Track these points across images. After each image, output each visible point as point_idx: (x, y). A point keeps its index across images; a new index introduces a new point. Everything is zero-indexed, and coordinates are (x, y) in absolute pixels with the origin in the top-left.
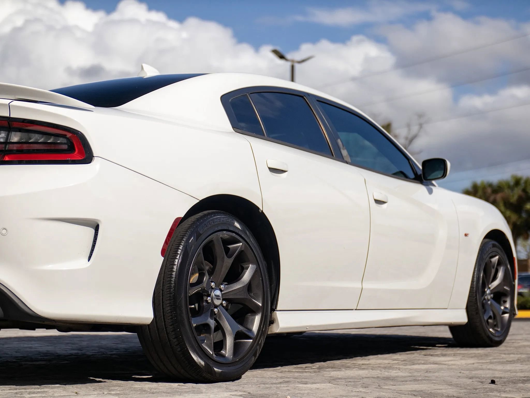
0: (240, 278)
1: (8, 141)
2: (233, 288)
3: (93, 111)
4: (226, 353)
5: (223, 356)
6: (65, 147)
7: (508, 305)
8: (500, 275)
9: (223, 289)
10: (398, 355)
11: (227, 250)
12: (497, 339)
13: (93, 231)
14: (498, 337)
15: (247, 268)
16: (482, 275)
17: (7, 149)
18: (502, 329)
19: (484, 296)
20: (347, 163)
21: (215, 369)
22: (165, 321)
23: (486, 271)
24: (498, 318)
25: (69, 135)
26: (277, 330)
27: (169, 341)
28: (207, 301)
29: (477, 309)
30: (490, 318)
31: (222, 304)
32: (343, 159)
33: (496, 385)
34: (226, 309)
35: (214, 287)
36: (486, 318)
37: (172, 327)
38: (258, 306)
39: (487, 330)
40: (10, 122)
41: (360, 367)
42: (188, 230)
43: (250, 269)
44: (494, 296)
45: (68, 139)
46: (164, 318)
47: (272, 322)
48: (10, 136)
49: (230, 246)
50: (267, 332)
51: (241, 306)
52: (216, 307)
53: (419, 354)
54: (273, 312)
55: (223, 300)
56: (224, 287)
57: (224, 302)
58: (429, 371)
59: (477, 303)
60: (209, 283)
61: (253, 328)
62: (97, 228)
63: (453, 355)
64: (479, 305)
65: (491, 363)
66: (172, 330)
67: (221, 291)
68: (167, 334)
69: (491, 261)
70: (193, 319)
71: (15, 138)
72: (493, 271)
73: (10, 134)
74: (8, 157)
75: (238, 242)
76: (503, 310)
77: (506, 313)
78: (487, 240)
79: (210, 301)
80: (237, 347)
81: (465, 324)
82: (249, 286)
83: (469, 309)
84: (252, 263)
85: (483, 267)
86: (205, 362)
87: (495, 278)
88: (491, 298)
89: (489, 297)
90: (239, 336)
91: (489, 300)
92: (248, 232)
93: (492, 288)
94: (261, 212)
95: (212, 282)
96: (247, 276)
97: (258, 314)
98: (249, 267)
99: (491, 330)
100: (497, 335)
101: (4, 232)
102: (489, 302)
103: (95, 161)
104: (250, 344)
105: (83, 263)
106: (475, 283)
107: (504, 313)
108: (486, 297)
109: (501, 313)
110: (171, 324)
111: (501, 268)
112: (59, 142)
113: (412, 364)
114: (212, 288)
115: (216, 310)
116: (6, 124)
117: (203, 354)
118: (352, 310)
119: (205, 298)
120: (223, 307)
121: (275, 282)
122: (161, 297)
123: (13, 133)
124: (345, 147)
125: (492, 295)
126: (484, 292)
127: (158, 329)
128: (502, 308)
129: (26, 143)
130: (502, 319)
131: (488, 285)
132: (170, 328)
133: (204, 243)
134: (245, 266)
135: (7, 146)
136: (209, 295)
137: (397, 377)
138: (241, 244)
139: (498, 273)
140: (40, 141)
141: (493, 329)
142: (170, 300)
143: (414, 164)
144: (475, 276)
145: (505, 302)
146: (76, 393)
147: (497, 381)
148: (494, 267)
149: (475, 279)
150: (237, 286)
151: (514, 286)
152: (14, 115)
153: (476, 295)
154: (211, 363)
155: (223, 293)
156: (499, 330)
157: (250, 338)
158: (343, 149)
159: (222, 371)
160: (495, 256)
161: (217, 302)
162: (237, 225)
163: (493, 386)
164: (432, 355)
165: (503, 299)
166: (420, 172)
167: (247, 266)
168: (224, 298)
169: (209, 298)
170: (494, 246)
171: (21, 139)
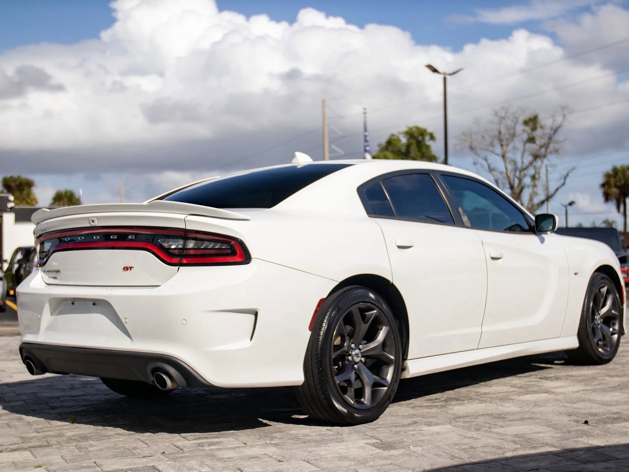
0: (375, 338)
1: (185, 247)
2: (369, 346)
3: (249, 220)
4: (365, 400)
5: (362, 403)
6: (229, 251)
7: (617, 327)
8: (609, 303)
9: (361, 348)
10: (518, 378)
11: (364, 318)
12: (606, 358)
13: (253, 317)
14: (608, 355)
15: (381, 329)
16: (591, 305)
17: (184, 254)
18: (611, 349)
19: (595, 321)
20: (467, 227)
21: (355, 415)
22: (314, 381)
23: (596, 301)
24: (608, 339)
25: (233, 243)
26: (408, 376)
27: (318, 395)
28: (348, 360)
29: (587, 334)
30: (600, 340)
31: (361, 361)
32: (464, 225)
33: (588, 425)
34: (365, 363)
35: (354, 347)
36: (595, 341)
37: (319, 385)
38: (391, 359)
39: (596, 350)
40: (186, 233)
41: (481, 398)
42: (330, 306)
43: (384, 330)
44: (604, 320)
45: (231, 246)
46: (313, 379)
47: (404, 369)
48: (186, 243)
49: (367, 313)
50: (400, 377)
51: (376, 360)
52: (356, 363)
53: (536, 376)
54: (405, 361)
55: (362, 357)
56: (363, 347)
57: (363, 359)
58: (538, 404)
59: (587, 330)
60: (349, 346)
61: (387, 377)
62: (256, 315)
63: (564, 378)
64: (589, 330)
65: (594, 391)
66: (320, 387)
67: (360, 350)
68: (316, 390)
69: (600, 292)
70: (336, 377)
71: (191, 244)
72: (602, 300)
73: (186, 242)
74: (186, 260)
75: (373, 310)
76: (611, 332)
77: (614, 334)
78: (596, 273)
79: (351, 360)
80: (374, 394)
81: (576, 348)
82: (384, 344)
83: (580, 335)
84: (386, 326)
85: (592, 298)
86: (347, 410)
87: (604, 305)
88: (601, 322)
89: (599, 322)
90: (376, 385)
91: (599, 324)
92: (381, 300)
93: (601, 314)
94: (391, 283)
95: (352, 343)
96: (381, 336)
97: (391, 366)
98: (383, 328)
99: (600, 350)
100: (606, 354)
101: (184, 322)
102: (599, 326)
103: (253, 261)
104: (385, 391)
105: (247, 343)
106: (585, 313)
107: (613, 334)
108: (596, 322)
109: (610, 334)
110: (318, 383)
111: (609, 296)
112: (223, 247)
113: (526, 392)
114: (353, 349)
115: (356, 366)
116: (183, 234)
117: (345, 403)
118: (475, 350)
119: (347, 358)
120: (362, 362)
121: (405, 336)
122: (310, 362)
123: (189, 241)
124: (465, 214)
125: (602, 320)
126: (593, 319)
127: (309, 387)
128: (611, 329)
129: (198, 249)
130: (611, 339)
131: (598, 312)
132: (318, 387)
133: (344, 314)
134: (379, 327)
135: (185, 252)
136: (350, 355)
137: (508, 413)
138: (375, 311)
139: (607, 302)
140: (210, 247)
141: (602, 349)
142: (317, 364)
143: (528, 218)
144: (585, 307)
145: (614, 324)
146: (245, 444)
147: (591, 420)
148: (602, 297)
149: (585, 309)
150: (372, 345)
151: (623, 309)
152: (189, 227)
153: (586, 323)
154: (352, 410)
155: (362, 351)
156: (608, 349)
157: (385, 386)
158: (464, 216)
159: (362, 416)
160: (604, 287)
161: (357, 360)
162: (372, 296)
163: (586, 427)
164: (546, 378)
165: (612, 321)
166: (533, 224)
167: (381, 327)
168: (363, 355)
169: (350, 357)
170: (603, 278)
171: (195, 246)
